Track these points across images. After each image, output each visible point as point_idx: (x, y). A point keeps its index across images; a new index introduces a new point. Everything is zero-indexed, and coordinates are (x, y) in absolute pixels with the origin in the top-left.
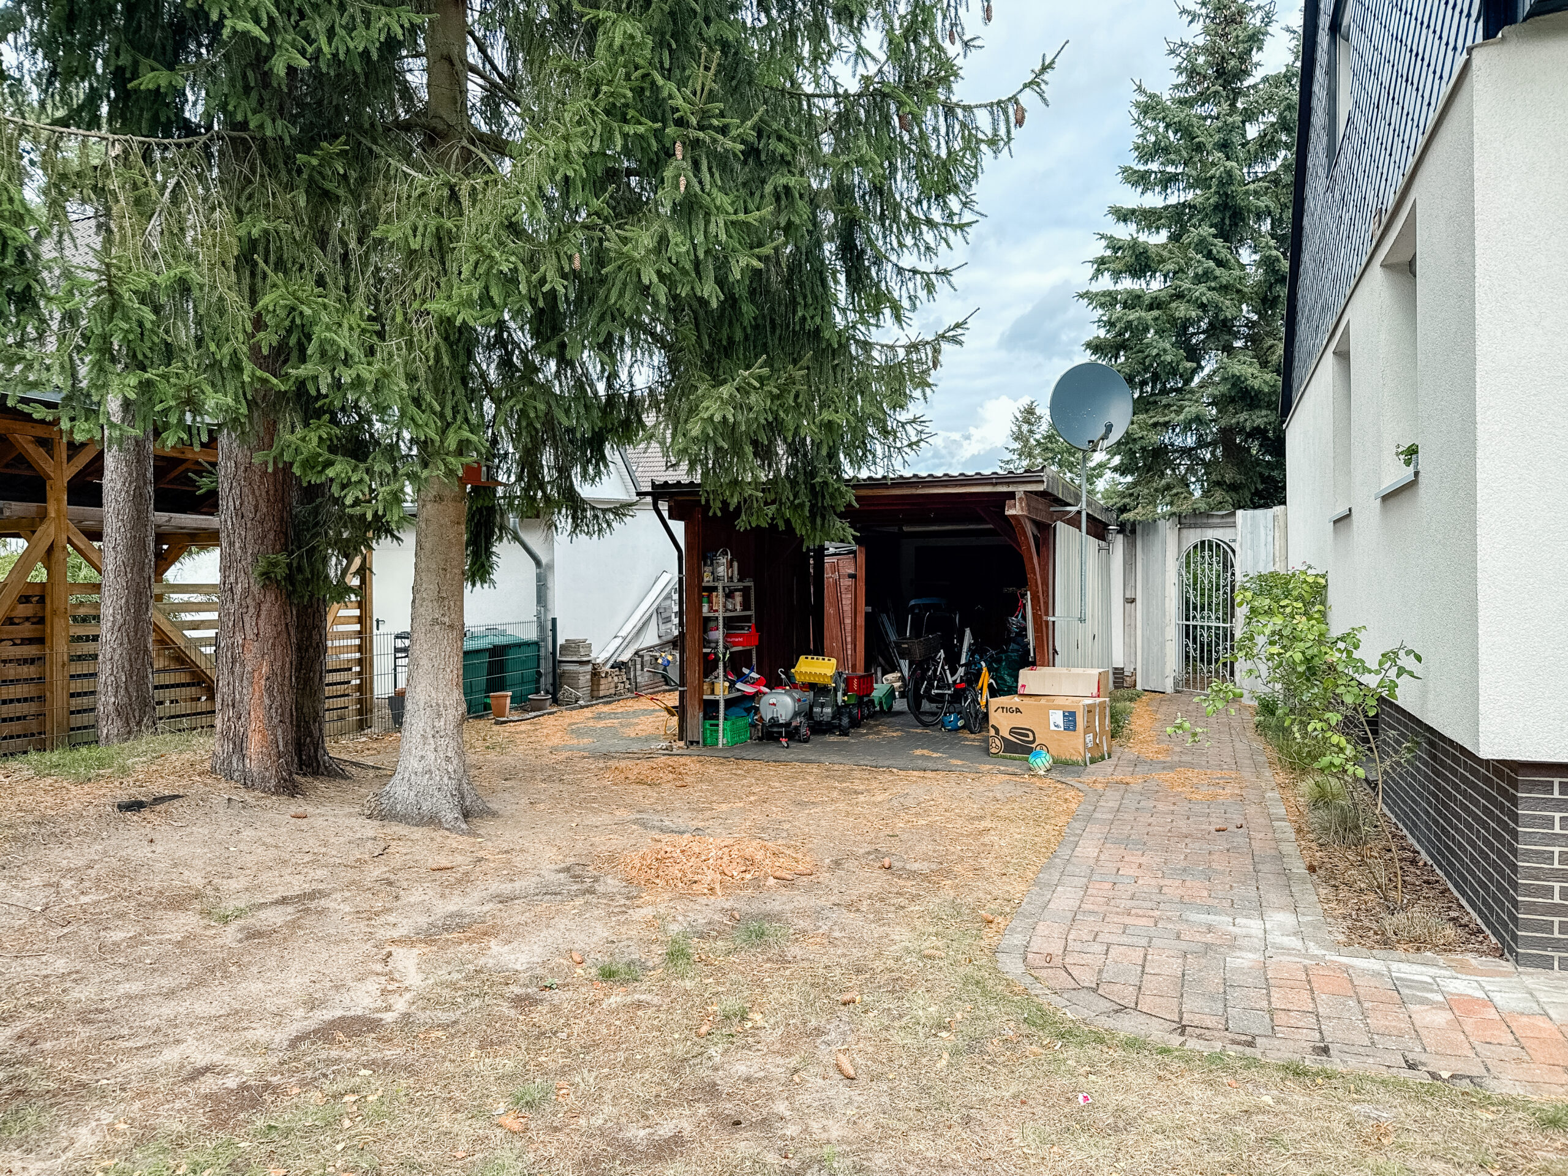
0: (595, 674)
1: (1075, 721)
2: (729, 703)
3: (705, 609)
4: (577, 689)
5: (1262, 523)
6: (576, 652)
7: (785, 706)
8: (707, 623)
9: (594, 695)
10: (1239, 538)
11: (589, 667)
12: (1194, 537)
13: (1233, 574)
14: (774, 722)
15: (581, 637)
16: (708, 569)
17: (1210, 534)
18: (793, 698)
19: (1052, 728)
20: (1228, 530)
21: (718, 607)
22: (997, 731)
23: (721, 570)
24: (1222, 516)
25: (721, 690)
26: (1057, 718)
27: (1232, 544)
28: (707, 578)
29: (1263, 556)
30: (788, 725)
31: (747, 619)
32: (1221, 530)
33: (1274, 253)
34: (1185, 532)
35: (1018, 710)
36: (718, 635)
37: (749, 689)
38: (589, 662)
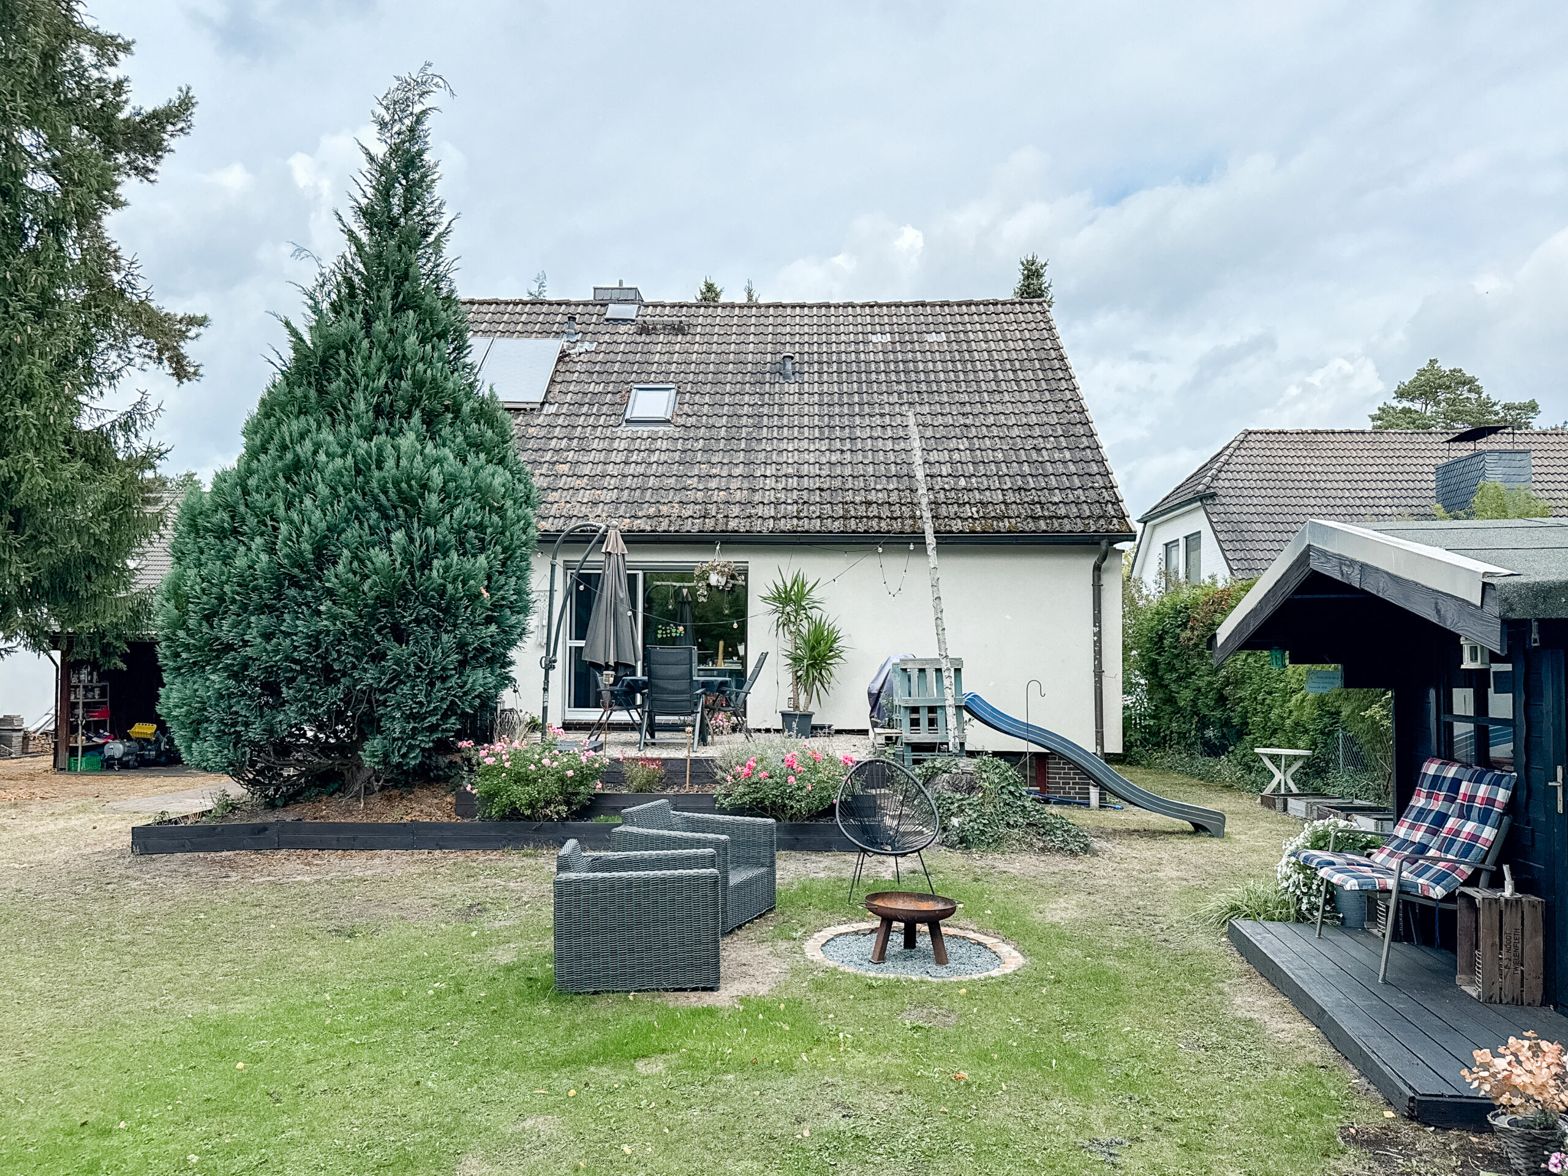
0: (26, 738)
2: (85, 749)
3: (72, 697)
4: (11, 747)
6: (12, 723)
7: (119, 749)
8: (75, 705)
9: (25, 751)
11: (22, 733)
14: (112, 758)
15: (16, 714)
16: (76, 676)
18: (124, 746)
21: (79, 697)
23: (82, 677)
25: (81, 741)
28: (74, 681)
30: (120, 759)
31: (105, 703)
36: (80, 711)
37: (101, 741)
38: (20, 730)
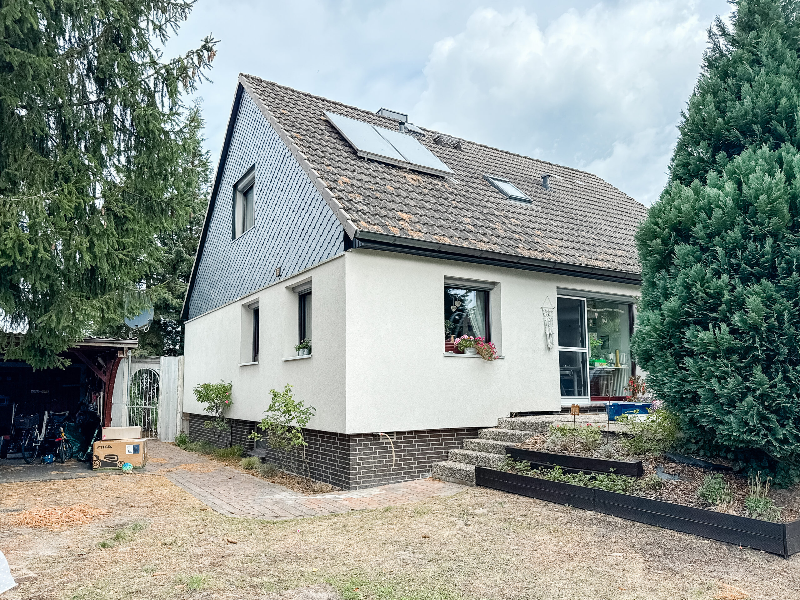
1: (139, 449)
5: (173, 362)
10: (161, 369)
12: (138, 367)
13: (158, 384)
17: (146, 366)
19: (127, 453)
20: (156, 365)
22: (98, 457)
24: (153, 359)
26: (130, 448)
27: (157, 371)
29: (173, 377)
32: (152, 365)
33: (182, 249)
34: (133, 364)
35: (110, 447)
